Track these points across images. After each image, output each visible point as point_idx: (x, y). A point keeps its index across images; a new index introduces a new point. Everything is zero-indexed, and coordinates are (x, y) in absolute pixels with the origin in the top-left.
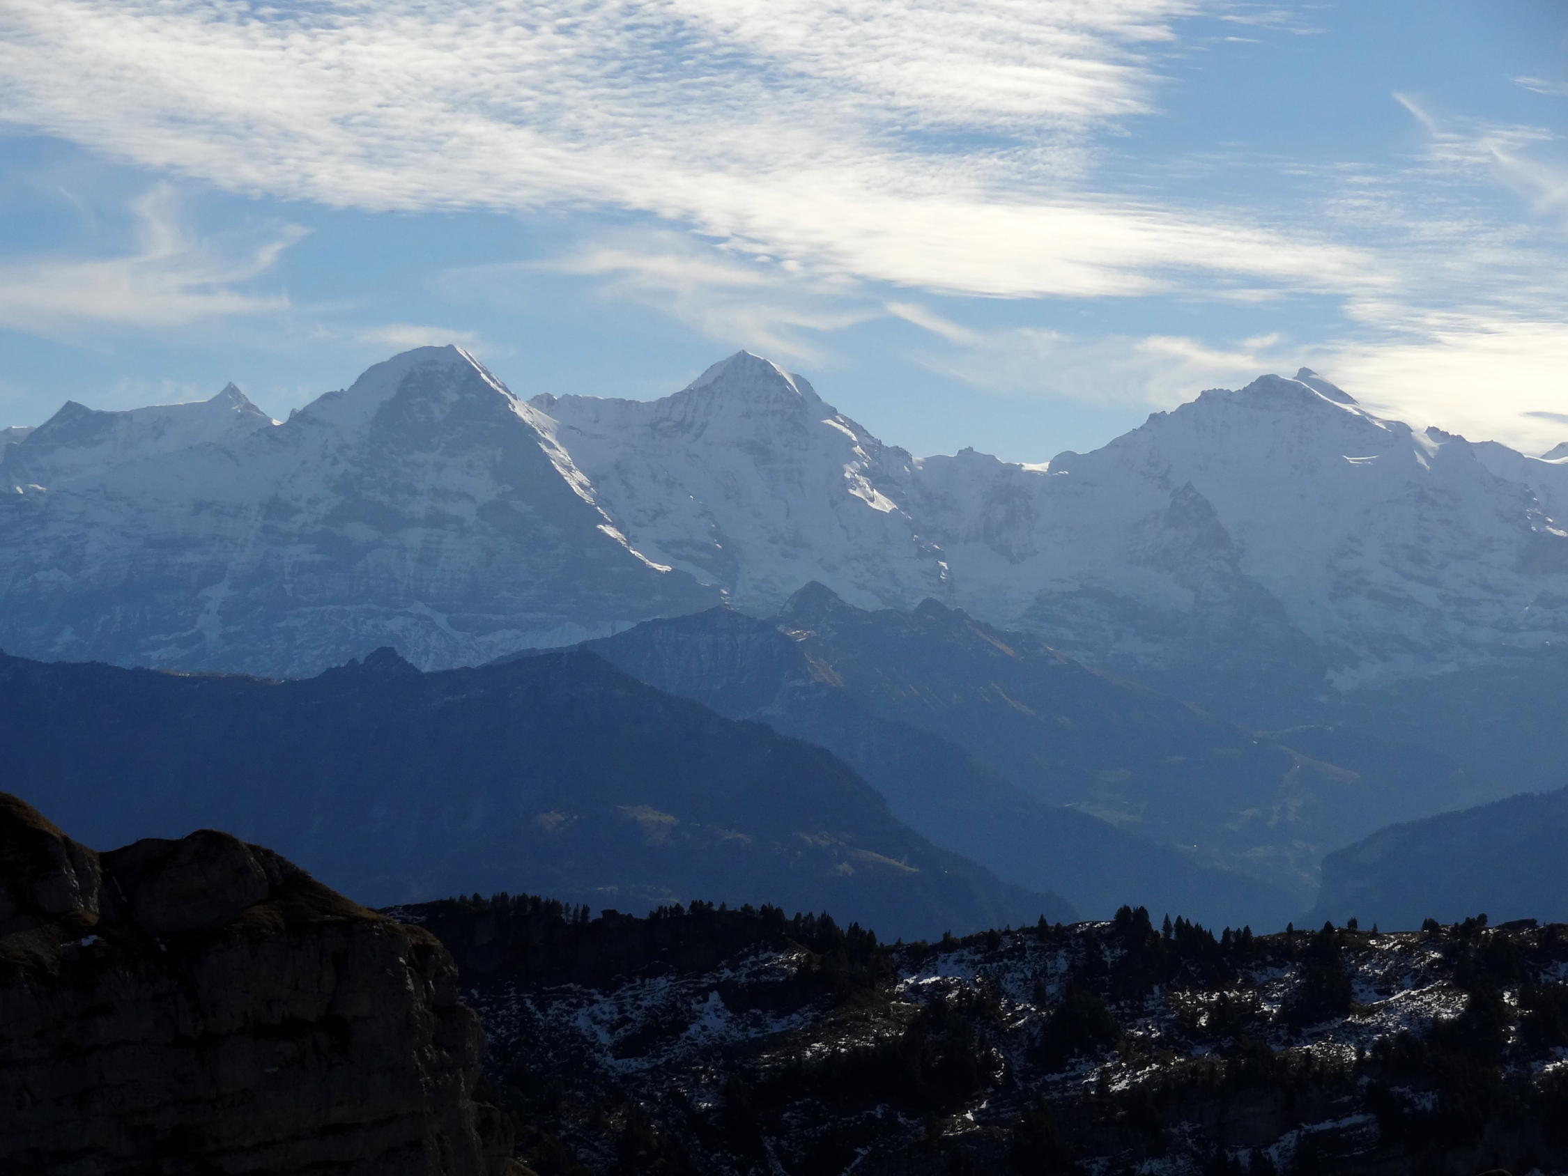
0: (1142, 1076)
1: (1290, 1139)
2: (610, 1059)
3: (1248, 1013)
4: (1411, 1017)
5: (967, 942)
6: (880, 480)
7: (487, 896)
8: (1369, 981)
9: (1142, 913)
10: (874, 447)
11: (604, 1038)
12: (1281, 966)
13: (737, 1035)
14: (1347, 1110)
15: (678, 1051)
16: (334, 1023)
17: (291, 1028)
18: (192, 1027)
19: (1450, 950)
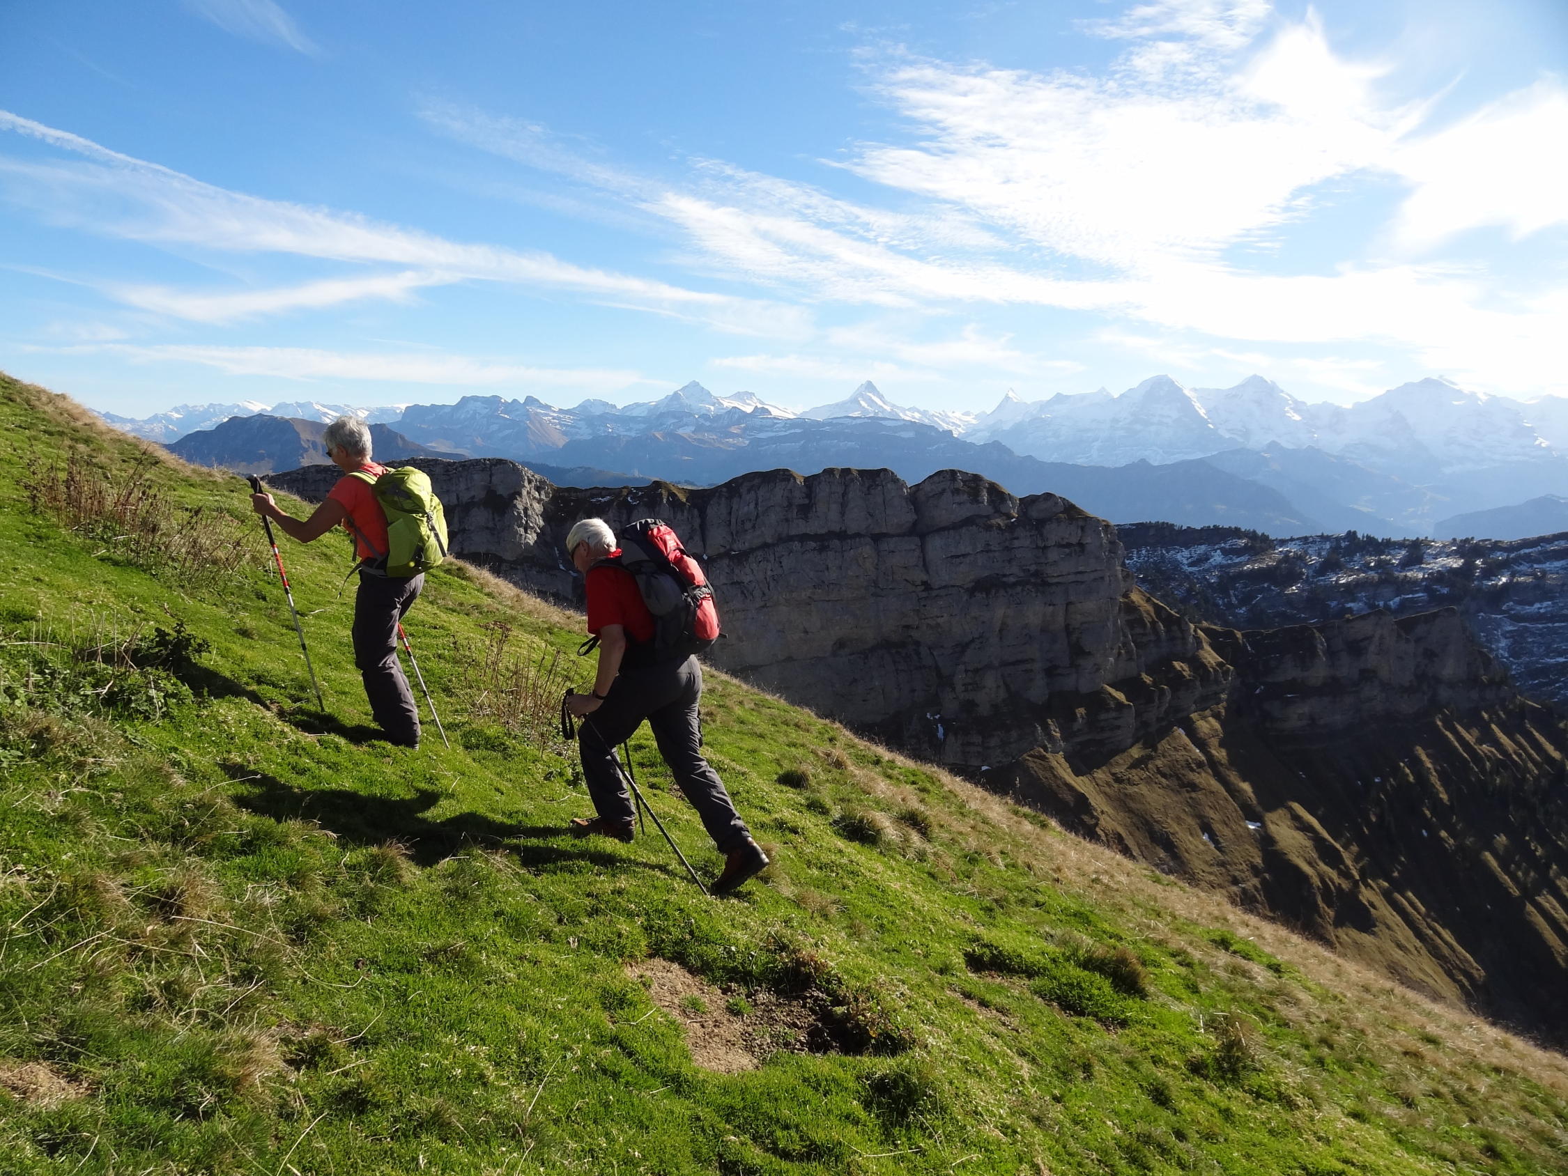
0: (1350, 579)
1: (1397, 599)
2: (1186, 567)
3: (1388, 563)
4: (1442, 566)
5: (1298, 539)
6: (1296, 410)
7: (1153, 522)
8: (1430, 555)
9: (1355, 533)
11: (1185, 562)
12: (1400, 549)
13: (1225, 562)
14: (1417, 592)
15: (1206, 566)
16: (1081, 545)
17: (1069, 545)
18: (1040, 544)
19: (1459, 547)
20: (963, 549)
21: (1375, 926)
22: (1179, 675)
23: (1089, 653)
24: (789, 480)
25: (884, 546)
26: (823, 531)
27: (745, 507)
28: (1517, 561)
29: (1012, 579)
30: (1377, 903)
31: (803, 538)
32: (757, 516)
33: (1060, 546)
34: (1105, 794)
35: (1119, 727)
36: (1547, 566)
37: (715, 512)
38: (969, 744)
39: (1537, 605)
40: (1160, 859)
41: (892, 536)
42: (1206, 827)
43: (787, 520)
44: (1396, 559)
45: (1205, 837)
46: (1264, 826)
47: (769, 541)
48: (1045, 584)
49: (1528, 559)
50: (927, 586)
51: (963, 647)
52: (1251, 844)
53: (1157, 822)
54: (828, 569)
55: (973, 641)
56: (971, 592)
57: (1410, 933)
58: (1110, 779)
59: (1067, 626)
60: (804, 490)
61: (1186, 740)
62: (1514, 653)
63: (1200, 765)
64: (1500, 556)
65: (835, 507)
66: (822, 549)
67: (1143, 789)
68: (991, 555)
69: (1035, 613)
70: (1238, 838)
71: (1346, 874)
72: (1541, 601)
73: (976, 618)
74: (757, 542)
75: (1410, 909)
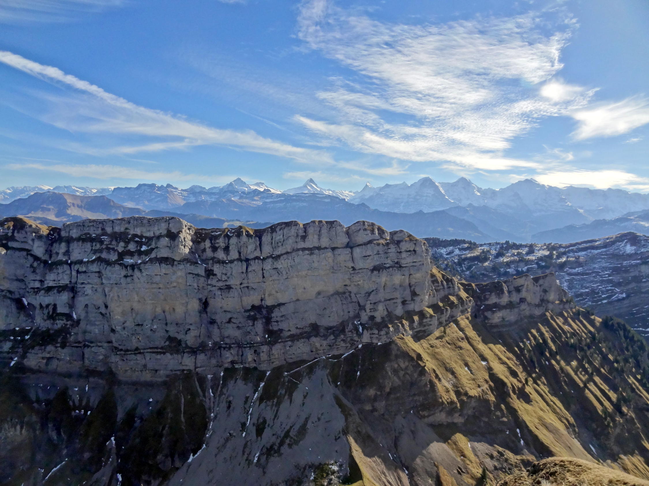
0: (508, 260)
1: (526, 268)
2: (445, 256)
3: (521, 253)
4: (542, 254)
5: (487, 244)
7: (432, 237)
8: (537, 250)
9: (509, 241)
10: (478, 188)
11: (445, 253)
12: (525, 247)
13: (460, 253)
14: (533, 264)
16: (414, 251)
17: (410, 251)
18: (399, 251)
19: (547, 247)
20: (368, 253)
21: (532, 402)
22: (453, 303)
23: (419, 295)
24: (297, 225)
25: (337, 252)
26: (311, 247)
27: (278, 236)
28: (569, 252)
29: (388, 265)
30: (532, 393)
31: (304, 249)
32: (284, 241)
33: (407, 251)
34: (427, 352)
35: (431, 325)
36: (580, 254)
37: (266, 238)
38: (373, 334)
39: (577, 269)
40: (450, 379)
41: (340, 248)
42: (467, 365)
43: (296, 242)
44: (524, 251)
45: (466, 369)
46: (488, 363)
47: (289, 251)
48: (401, 267)
49: (572, 251)
50: (354, 269)
51: (369, 294)
52: (484, 371)
53: (448, 363)
54: (313, 262)
55: (373, 291)
56: (372, 271)
57: (545, 404)
58: (429, 346)
59: (410, 284)
60: (303, 229)
61: (457, 329)
62: (570, 288)
63: (462, 339)
64: (562, 250)
65: (316, 237)
66: (311, 254)
67: (441, 350)
68: (380, 255)
69: (398, 278)
70: (479, 368)
71: (520, 381)
72: (578, 267)
73: (374, 281)
74: (284, 251)
75: (544, 394)
